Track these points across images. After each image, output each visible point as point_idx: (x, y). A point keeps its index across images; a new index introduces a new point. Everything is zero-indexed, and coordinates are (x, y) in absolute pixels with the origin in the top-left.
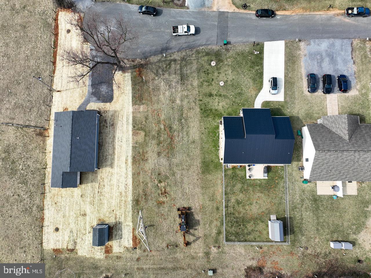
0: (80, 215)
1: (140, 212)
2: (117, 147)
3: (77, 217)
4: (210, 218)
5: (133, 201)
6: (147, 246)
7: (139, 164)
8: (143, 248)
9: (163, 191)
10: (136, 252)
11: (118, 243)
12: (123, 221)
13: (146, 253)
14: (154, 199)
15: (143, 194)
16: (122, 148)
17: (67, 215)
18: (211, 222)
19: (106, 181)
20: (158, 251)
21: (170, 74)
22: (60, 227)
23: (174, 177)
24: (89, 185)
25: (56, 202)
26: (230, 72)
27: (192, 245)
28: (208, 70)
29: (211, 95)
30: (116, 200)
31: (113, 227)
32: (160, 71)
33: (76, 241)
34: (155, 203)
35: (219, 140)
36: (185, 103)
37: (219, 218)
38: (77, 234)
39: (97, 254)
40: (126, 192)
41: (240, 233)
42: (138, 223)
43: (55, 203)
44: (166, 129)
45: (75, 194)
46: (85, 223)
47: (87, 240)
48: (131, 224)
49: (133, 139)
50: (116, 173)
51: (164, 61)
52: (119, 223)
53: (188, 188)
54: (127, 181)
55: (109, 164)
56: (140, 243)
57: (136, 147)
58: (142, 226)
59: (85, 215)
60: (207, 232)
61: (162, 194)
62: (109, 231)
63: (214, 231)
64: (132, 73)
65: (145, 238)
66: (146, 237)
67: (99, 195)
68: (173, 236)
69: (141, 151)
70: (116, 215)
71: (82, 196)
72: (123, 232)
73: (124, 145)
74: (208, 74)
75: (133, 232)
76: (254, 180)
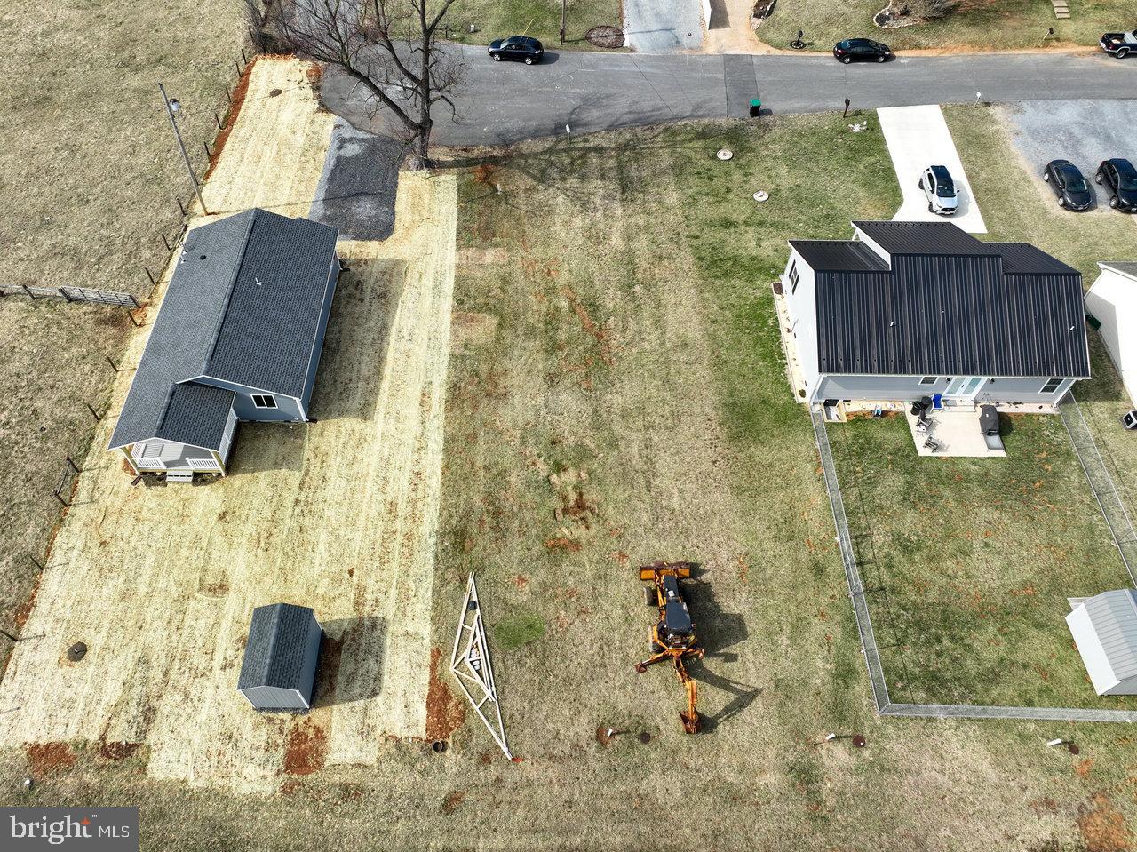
0: (201, 589)
1: (471, 581)
2: (391, 354)
3: (185, 598)
4: (793, 608)
5: (442, 535)
6: (498, 733)
7: (475, 408)
8: (478, 743)
9: (572, 503)
10: (442, 767)
11: (360, 716)
12: (389, 617)
13: (494, 771)
14: (534, 532)
15: (488, 511)
16: (413, 360)
17: (143, 589)
18: (799, 626)
19: (334, 463)
20: (551, 758)
21: (583, 178)
22: (95, 641)
23: (615, 453)
24: (264, 476)
25: (106, 537)
26: (783, 170)
27: (723, 729)
28: (709, 170)
29: (727, 224)
30: (371, 531)
31: (341, 642)
32: (553, 173)
33: (154, 703)
34: (537, 548)
35: (778, 338)
36: (642, 244)
37: (833, 606)
38: (166, 674)
39: (245, 772)
40: (413, 503)
41: (948, 675)
42: (461, 624)
43: (103, 543)
44: (578, 310)
45: (197, 510)
46: (217, 623)
47: (208, 701)
48: (426, 630)
49: (455, 333)
50: (379, 435)
51: (564, 150)
52: (374, 627)
53: (675, 491)
54: (423, 462)
55: (356, 405)
56: (463, 717)
57: (463, 357)
58: (478, 639)
59: (222, 588)
60: (787, 668)
61: (566, 511)
62: (319, 659)
63: (819, 663)
64: (460, 176)
65: (488, 694)
66: (494, 689)
67: (297, 510)
68: (623, 687)
69: (483, 369)
70: (361, 590)
71: (222, 517)
72: (387, 665)
73: (420, 353)
74: (711, 178)
75: (433, 669)
76: (953, 460)
